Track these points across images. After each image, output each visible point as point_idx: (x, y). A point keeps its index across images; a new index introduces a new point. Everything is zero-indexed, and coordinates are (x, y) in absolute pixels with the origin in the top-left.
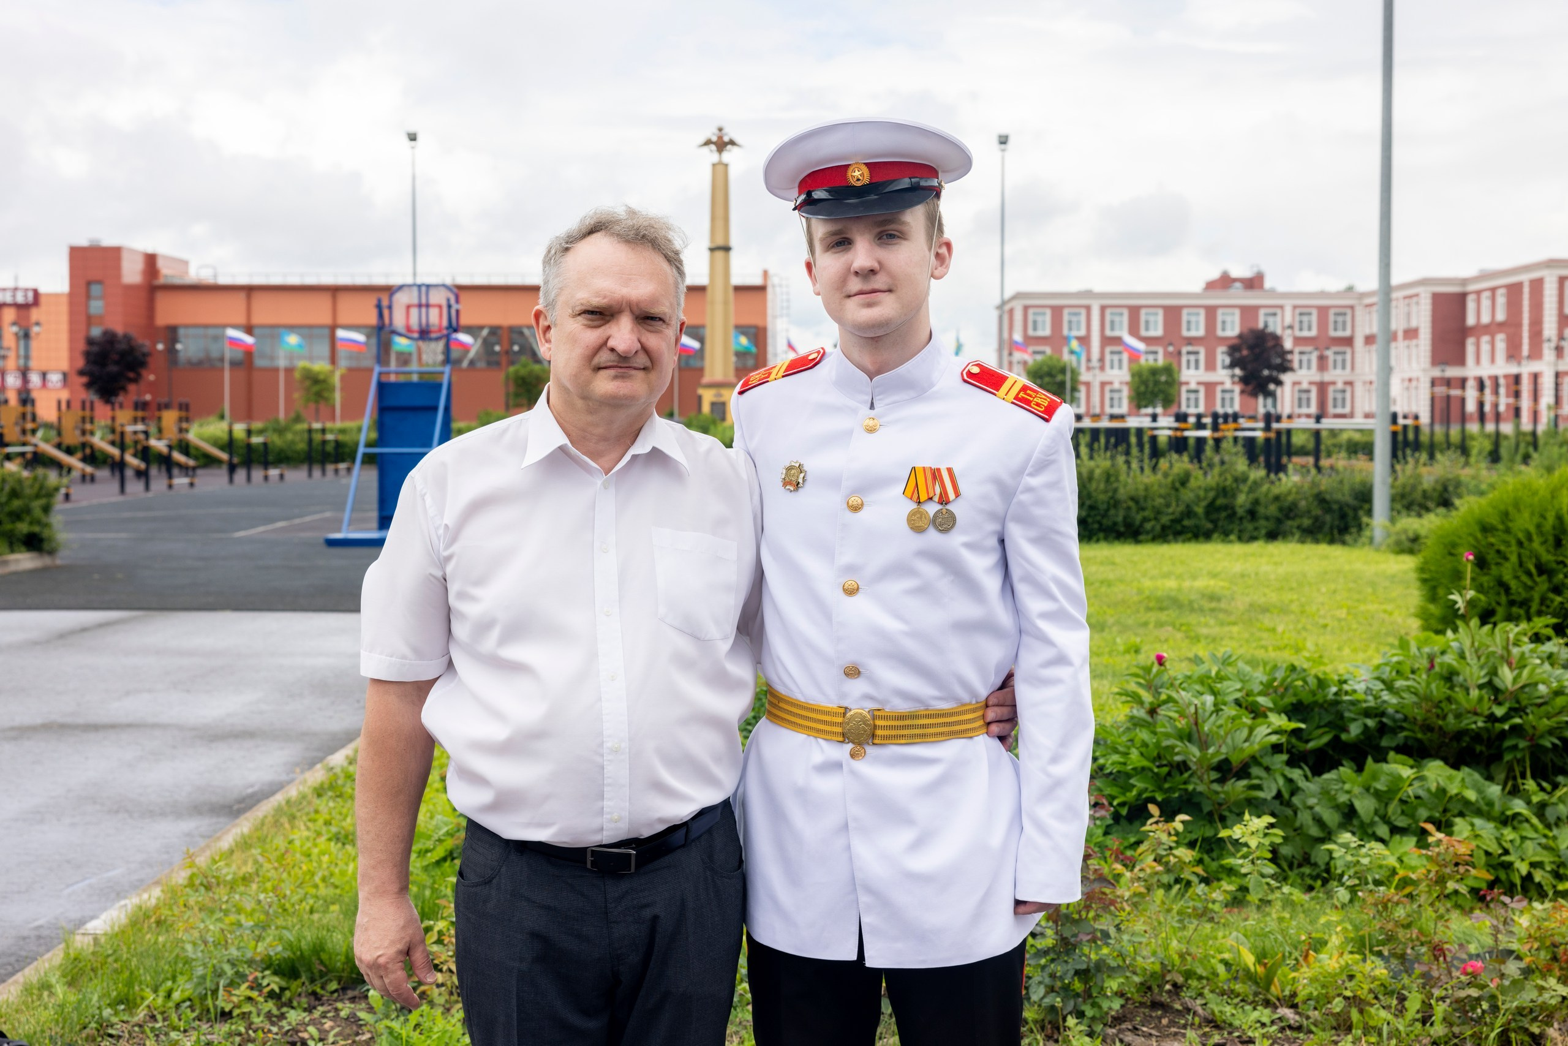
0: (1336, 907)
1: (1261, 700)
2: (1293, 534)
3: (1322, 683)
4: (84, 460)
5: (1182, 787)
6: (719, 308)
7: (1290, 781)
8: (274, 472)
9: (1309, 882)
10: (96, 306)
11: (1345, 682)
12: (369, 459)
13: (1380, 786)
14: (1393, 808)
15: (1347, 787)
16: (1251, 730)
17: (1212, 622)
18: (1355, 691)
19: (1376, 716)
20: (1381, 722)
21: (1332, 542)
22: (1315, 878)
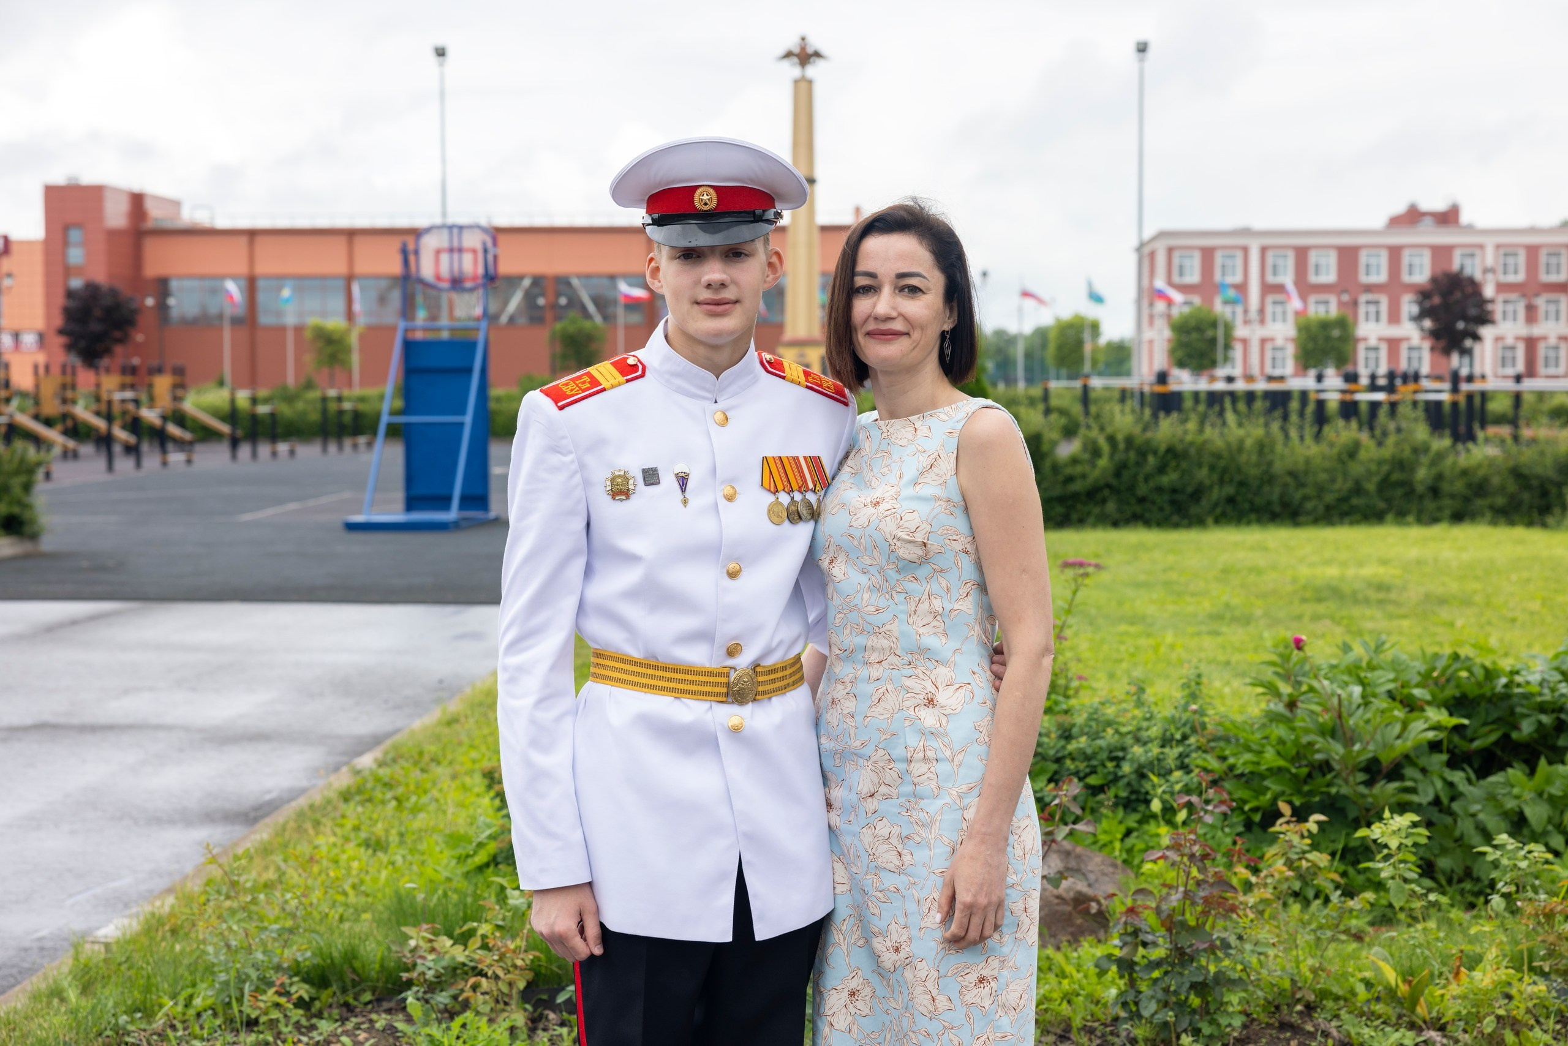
0: (1490, 917)
1: (1417, 692)
2: (1483, 515)
3: (1490, 674)
4: (63, 433)
5: (1324, 789)
6: (802, 252)
7: (1451, 785)
8: (283, 448)
9: (1471, 899)
10: (76, 255)
11: (1517, 673)
12: (393, 431)
13: (1555, 791)
15: (1516, 791)
16: (1405, 725)
17: (1378, 614)
18: (1528, 683)
19: (1553, 711)
20: (1558, 719)
21: (1530, 524)
22: (1478, 894)
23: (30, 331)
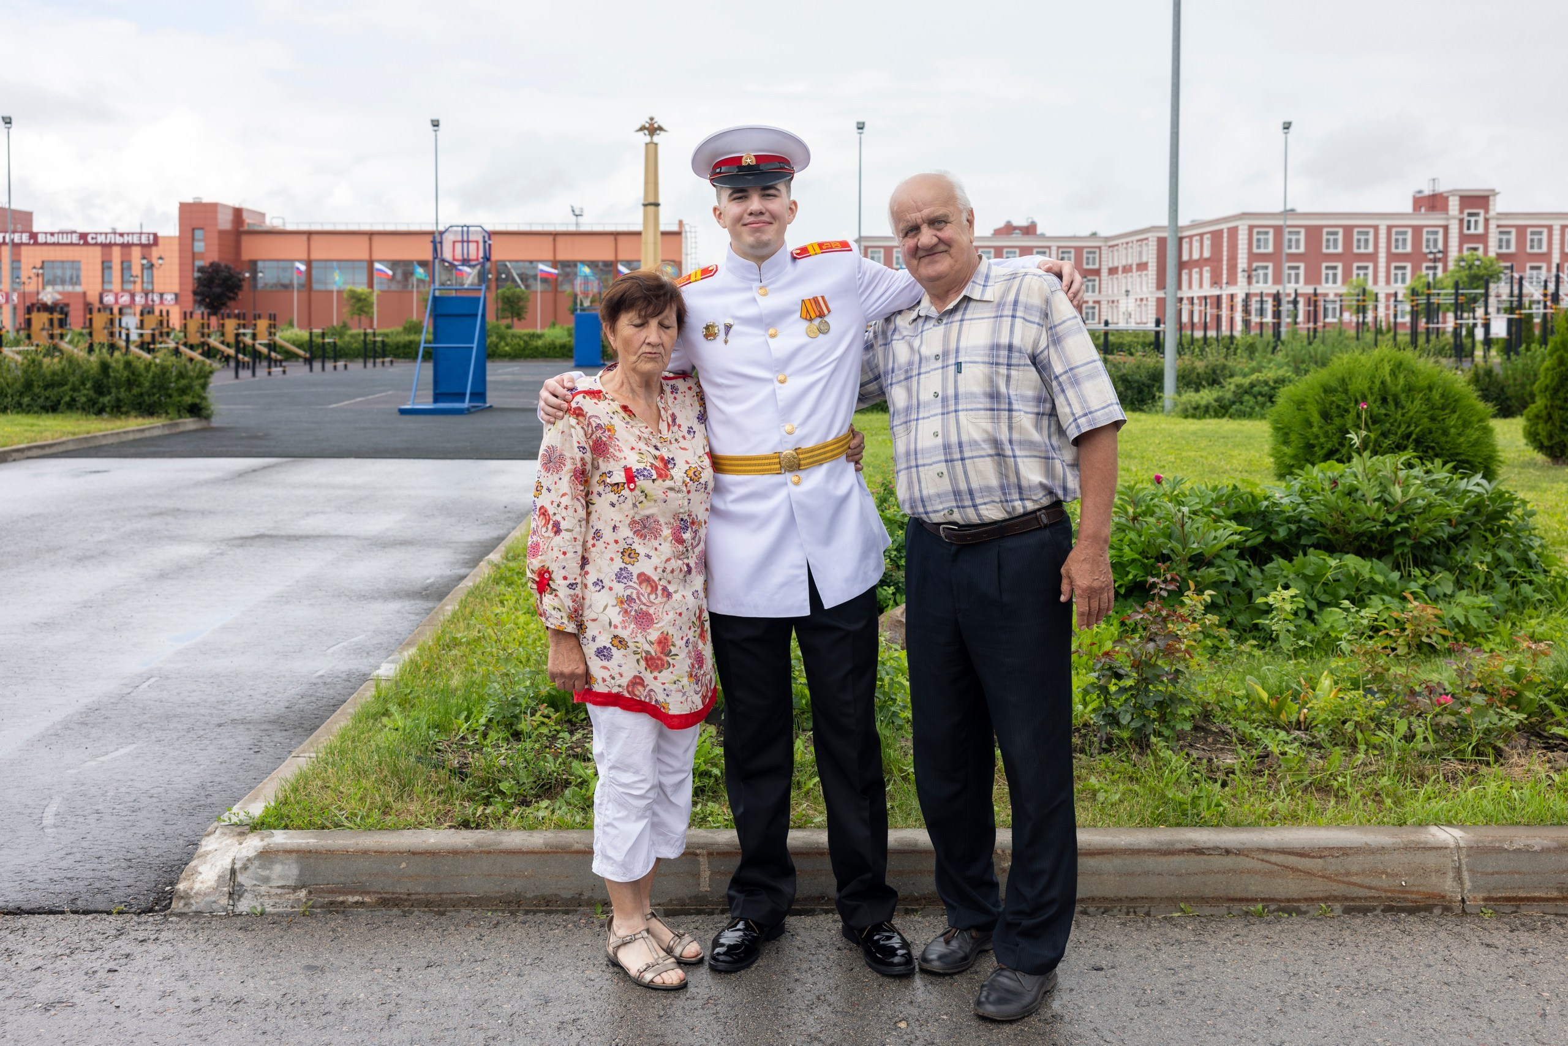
1: (1214, 510)
3: (1255, 499)
4: (202, 354)
6: (651, 247)
7: (1241, 568)
8: (340, 364)
10: (199, 246)
11: (1269, 497)
12: (428, 355)
13: (1309, 572)
14: (1318, 588)
16: (1216, 532)
18: (1281, 504)
19: (1295, 522)
20: (1299, 527)
23: (170, 293)
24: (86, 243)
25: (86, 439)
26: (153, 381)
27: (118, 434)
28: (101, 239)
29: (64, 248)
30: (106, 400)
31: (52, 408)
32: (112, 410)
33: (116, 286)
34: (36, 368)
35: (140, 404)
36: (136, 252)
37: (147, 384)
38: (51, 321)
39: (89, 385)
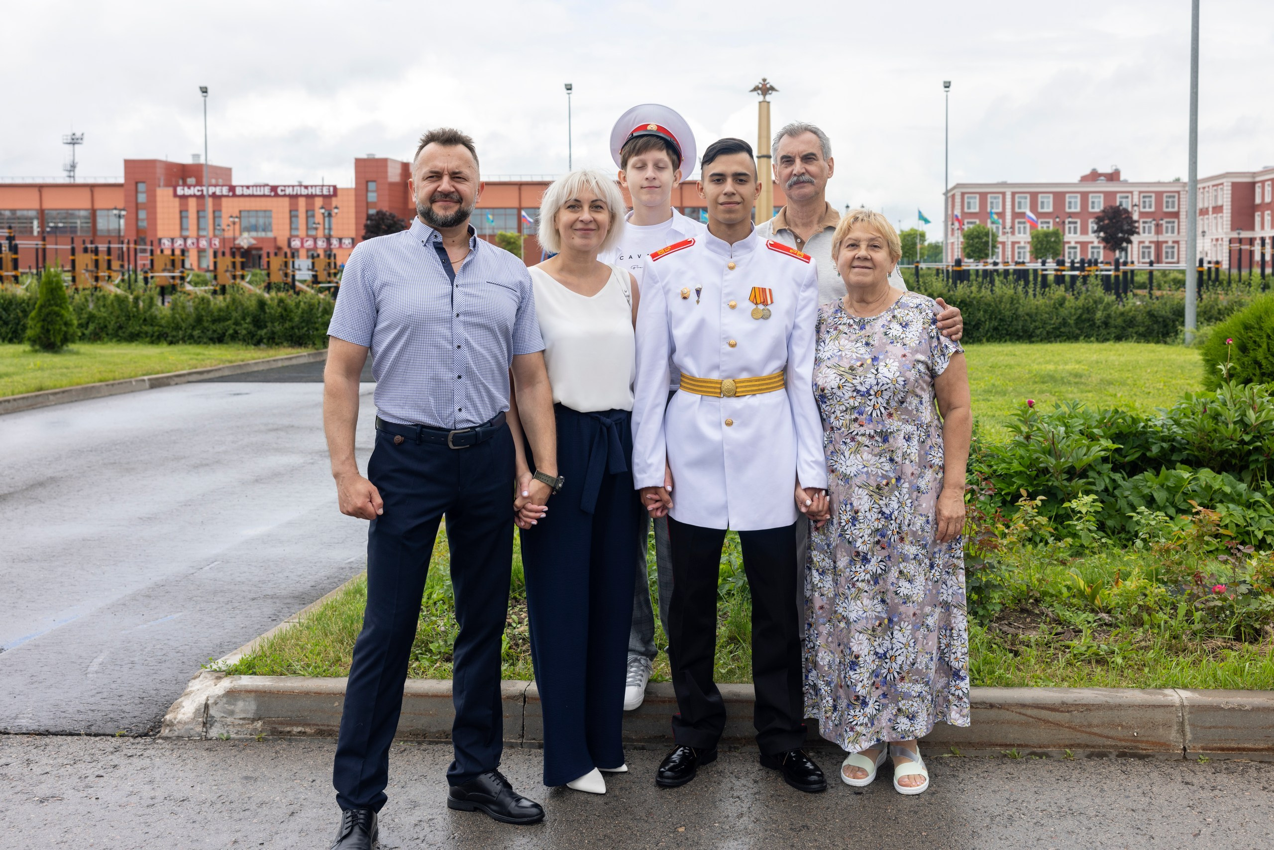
0: (1135, 552)
1: (1096, 431)
3: (1135, 421)
7: (1114, 481)
9: (1124, 542)
10: (372, 197)
11: (1150, 420)
13: (1170, 484)
14: (1178, 497)
15: (1149, 484)
16: (1089, 448)
17: (1076, 390)
18: (1156, 425)
19: (1169, 441)
20: (1172, 445)
22: (1128, 539)
23: (348, 238)
24: (277, 195)
25: (240, 366)
26: (302, 317)
27: (268, 361)
28: (289, 191)
29: (258, 199)
30: (263, 332)
31: (219, 339)
32: (268, 341)
33: (302, 232)
34: (205, 306)
35: (291, 336)
36: (319, 202)
37: (297, 319)
38: (234, 264)
39: (248, 320)
